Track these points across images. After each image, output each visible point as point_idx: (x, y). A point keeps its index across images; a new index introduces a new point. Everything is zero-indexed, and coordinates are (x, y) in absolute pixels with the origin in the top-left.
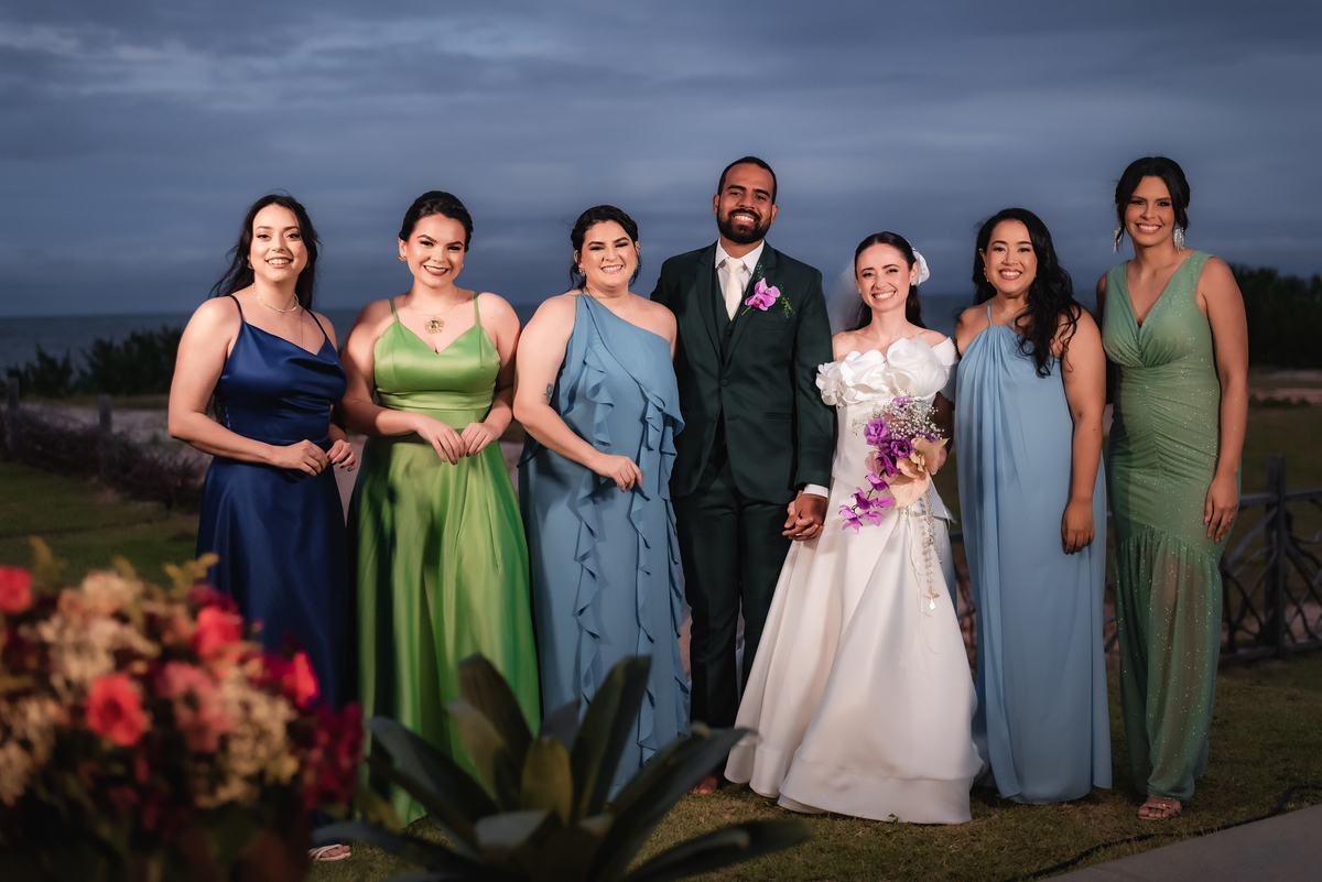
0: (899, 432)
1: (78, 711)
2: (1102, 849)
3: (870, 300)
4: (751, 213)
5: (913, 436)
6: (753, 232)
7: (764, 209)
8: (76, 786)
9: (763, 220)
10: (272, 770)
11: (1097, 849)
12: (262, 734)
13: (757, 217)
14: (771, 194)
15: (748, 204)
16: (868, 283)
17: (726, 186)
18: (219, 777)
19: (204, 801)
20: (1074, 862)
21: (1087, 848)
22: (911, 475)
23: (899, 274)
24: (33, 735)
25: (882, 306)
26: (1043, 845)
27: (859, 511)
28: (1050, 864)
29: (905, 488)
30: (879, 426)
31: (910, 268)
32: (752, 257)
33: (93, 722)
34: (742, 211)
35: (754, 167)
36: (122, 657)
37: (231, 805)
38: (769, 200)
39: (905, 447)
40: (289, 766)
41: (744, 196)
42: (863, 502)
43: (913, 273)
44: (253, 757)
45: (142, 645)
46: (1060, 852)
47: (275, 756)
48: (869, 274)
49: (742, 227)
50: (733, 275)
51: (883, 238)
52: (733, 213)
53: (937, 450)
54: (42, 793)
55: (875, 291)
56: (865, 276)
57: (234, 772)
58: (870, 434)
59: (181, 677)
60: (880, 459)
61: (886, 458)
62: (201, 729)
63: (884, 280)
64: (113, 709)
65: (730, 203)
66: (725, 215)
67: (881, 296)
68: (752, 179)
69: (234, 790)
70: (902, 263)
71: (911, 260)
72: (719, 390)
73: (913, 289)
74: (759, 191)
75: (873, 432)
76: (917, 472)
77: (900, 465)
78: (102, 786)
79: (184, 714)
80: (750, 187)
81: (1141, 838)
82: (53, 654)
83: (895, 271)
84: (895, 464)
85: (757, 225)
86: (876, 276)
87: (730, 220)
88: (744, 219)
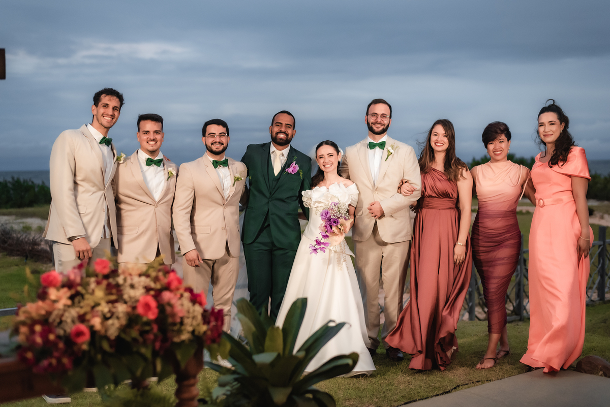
0: (334, 216)
1: (134, 308)
2: (461, 387)
3: (322, 168)
4: (285, 133)
5: (339, 218)
6: (285, 141)
7: (290, 131)
8: (134, 333)
9: (289, 136)
10: (197, 329)
11: (459, 386)
12: (194, 318)
13: (287, 135)
14: (293, 125)
15: (283, 130)
16: (322, 161)
17: (275, 122)
18: (180, 332)
19: (176, 340)
20: (449, 392)
21: (455, 386)
22: (338, 233)
23: (333, 157)
24: (121, 315)
25: (328, 170)
26: (437, 385)
27: (317, 247)
28: (441, 392)
29: (335, 238)
30: (327, 213)
31: (338, 154)
32: (286, 151)
33: (140, 310)
34: (281, 132)
35: (286, 115)
36: (148, 289)
37: (183, 342)
38: (292, 128)
39: (336, 222)
40: (204, 328)
41: (282, 126)
42: (318, 243)
43: (339, 156)
44: (191, 325)
45: (152, 285)
46: (444, 388)
47: (198, 325)
48: (322, 157)
49: (281, 139)
50: (278, 157)
51: (327, 143)
52: (277, 133)
53: (348, 224)
54: (123, 336)
55: (324, 164)
56: (320, 158)
57: (185, 330)
58: (323, 215)
59: (167, 295)
60: (326, 226)
61: (328, 226)
62: (173, 315)
63: (327, 159)
64: (147, 306)
65: (276, 129)
66: (274, 134)
67: (327, 166)
68: (285, 120)
69: (185, 336)
70: (335, 153)
71: (338, 152)
72: (268, 202)
73: (339, 162)
74: (288, 124)
75: (324, 215)
76: (340, 232)
77: (334, 229)
78: (143, 333)
79: (168, 309)
80: (284, 123)
81: (478, 382)
82: (122, 288)
83: (332, 156)
84: (331, 228)
85: (287, 138)
86: (325, 158)
87: (276, 136)
88: (282, 136)
